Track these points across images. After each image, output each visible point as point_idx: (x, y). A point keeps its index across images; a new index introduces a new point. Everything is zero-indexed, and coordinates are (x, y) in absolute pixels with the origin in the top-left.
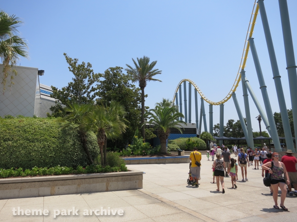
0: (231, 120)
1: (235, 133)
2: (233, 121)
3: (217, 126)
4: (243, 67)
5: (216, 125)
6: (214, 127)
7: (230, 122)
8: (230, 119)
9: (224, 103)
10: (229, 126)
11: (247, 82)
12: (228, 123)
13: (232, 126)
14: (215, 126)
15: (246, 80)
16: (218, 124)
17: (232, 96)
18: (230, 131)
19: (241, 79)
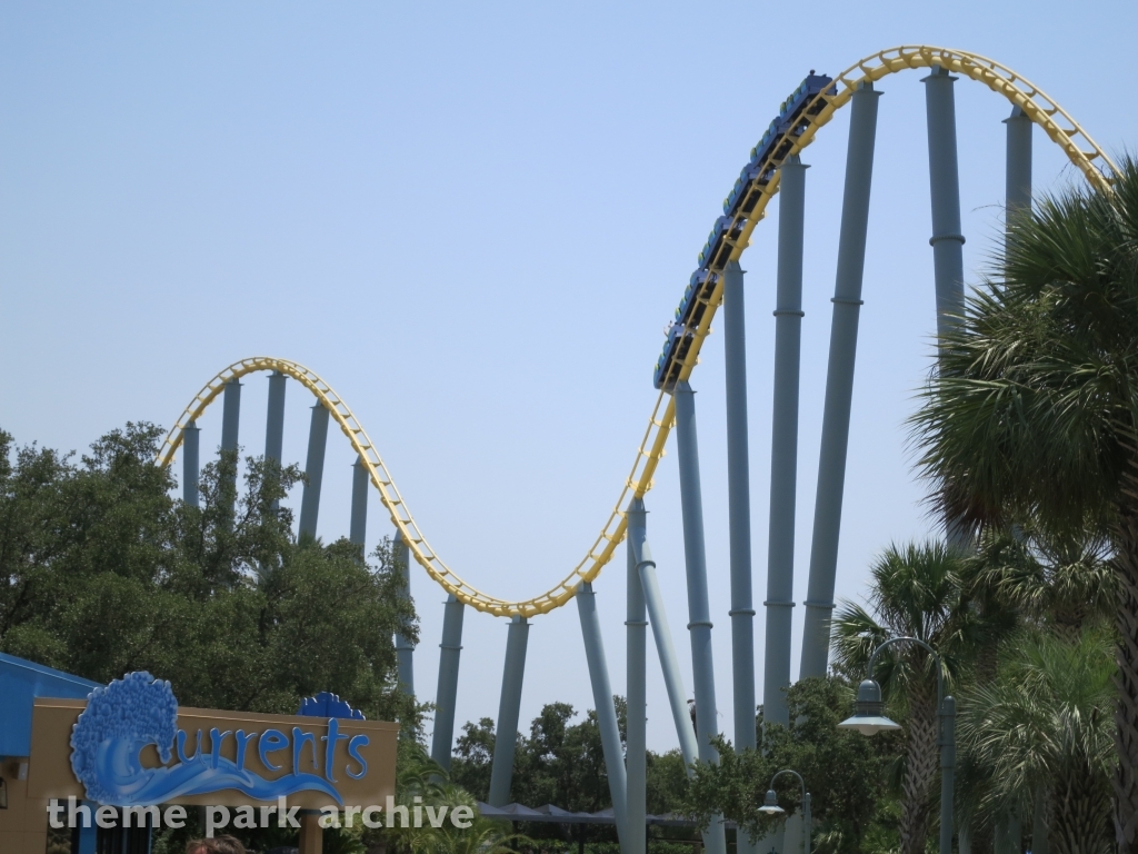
0: (559, 707)
1: (570, 780)
2: (566, 711)
3: (483, 733)
4: (641, 490)
5: (476, 722)
6: (465, 734)
7: (553, 718)
8: (550, 702)
9: (531, 616)
10: (542, 736)
11: (649, 568)
12: (537, 722)
13: (560, 738)
14: (470, 728)
15: (646, 557)
16: (487, 722)
17: (574, 599)
18: (543, 763)
19: (625, 535)
